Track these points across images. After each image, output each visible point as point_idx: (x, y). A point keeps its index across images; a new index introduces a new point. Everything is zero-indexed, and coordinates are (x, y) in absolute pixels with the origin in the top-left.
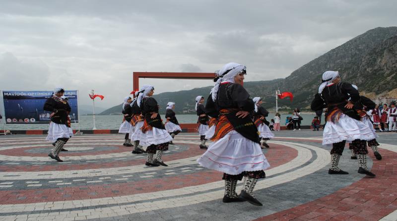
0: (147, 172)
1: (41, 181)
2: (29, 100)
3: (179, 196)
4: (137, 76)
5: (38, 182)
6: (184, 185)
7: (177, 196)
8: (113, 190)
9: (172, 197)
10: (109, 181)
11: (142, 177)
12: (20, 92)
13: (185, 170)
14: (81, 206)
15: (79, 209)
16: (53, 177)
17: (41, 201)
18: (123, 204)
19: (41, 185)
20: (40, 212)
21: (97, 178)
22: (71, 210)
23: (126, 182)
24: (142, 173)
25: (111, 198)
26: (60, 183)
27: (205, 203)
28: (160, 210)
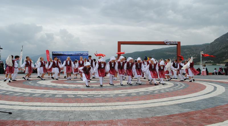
0: (122, 93)
1: (74, 95)
2: (64, 56)
3: (136, 104)
4: (120, 43)
5: (73, 95)
6: (139, 100)
7: (135, 104)
8: (106, 100)
9: (133, 104)
10: (104, 96)
11: (120, 95)
12: (60, 52)
13: (141, 94)
14: (92, 105)
15: (91, 106)
16: (79, 94)
17: (75, 103)
18: (110, 106)
19: (74, 97)
20: (75, 106)
21: (99, 95)
22: (88, 106)
23: (112, 97)
24: (120, 94)
25: (105, 103)
26: (82, 96)
27: (147, 107)
28: (126, 109)
